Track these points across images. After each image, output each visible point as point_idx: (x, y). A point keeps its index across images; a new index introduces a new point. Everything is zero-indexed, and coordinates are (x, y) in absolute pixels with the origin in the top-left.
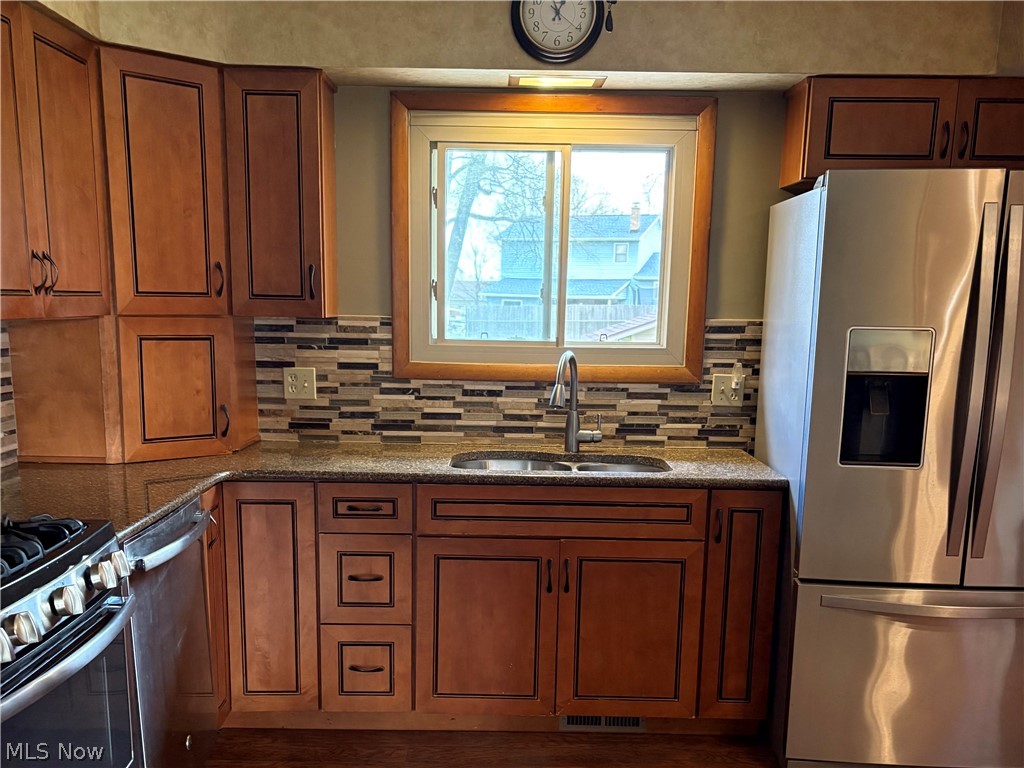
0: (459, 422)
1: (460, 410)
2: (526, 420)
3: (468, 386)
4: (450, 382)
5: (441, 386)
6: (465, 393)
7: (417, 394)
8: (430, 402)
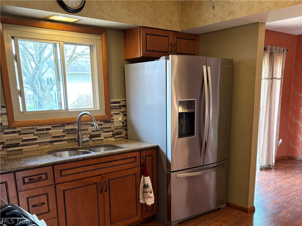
0: (36, 141)
1: (36, 137)
2: (60, 137)
3: (38, 128)
4: (31, 127)
5: (28, 129)
6: (38, 130)
7: (19, 133)
8: (25, 135)
